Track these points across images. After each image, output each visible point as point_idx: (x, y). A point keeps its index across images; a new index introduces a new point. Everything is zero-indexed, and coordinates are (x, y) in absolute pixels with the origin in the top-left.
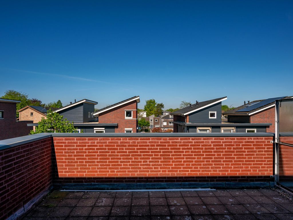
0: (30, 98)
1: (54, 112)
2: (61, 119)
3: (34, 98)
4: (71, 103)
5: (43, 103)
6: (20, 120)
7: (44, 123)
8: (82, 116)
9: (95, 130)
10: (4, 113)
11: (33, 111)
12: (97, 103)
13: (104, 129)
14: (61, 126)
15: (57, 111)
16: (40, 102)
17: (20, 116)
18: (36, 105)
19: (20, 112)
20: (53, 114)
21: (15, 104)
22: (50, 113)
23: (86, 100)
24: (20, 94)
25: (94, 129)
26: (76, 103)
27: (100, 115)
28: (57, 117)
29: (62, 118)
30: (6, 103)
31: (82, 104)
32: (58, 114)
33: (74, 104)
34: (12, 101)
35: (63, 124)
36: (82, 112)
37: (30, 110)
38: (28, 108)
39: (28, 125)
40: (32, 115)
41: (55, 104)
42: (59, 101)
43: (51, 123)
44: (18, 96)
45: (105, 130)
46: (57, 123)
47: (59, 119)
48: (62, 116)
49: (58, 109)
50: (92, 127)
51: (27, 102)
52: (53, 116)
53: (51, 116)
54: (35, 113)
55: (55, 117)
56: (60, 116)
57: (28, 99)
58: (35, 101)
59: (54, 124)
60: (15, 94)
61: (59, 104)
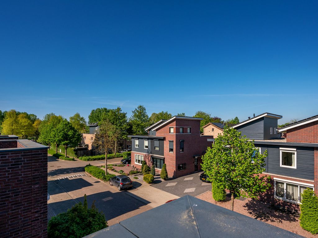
0: (212, 116)
1: (231, 128)
2: (238, 136)
3: (216, 116)
4: (249, 118)
5: (222, 120)
6: (204, 135)
7: (221, 140)
8: (263, 132)
9: (281, 150)
10: (191, 129)
11: (214, 127)
12: (281, 117)
13: (295, 149)
14: (239, 145)
15: (234, 127)
16: (220, 119)
17: (204, 132)
18: (217, 122)
19: (204, 127)
20: (230, 130)
21: (199, 121)
22: (227, 129)
23: (267, 113)
24: (205, 114)
25: (280, 148)
26: (255, 117)
27: (289, 131)
28: (234, 133)
29: (240, 134)
30: (192, 120)
31: (262, 118)
32: (235, 130)
33: (253, 118)
34: (197, 118)
35: (241, 142)
36: (263, 128)
37: (211, 127)
38: (210, 124)
39: (209, 140)
40: (213, 130)
41: (233, 120)
42: (237, 118)
43: (227, 140)
44: (204, 115)
45: (296, 151)
46: (235, 140)
47: (236, 136)
48: (239, 133)
49: (236, 125)
50: (277, 146)
51: (210, 120)
52: (230, 132)
53: (227, 132)
54: (215, 129)
55: (232, 134)
56: (238, 133)
57: (211, 117)
58: (216, 119)
59: (231, 142)
60: (202, 114)
61: (236, 121)
